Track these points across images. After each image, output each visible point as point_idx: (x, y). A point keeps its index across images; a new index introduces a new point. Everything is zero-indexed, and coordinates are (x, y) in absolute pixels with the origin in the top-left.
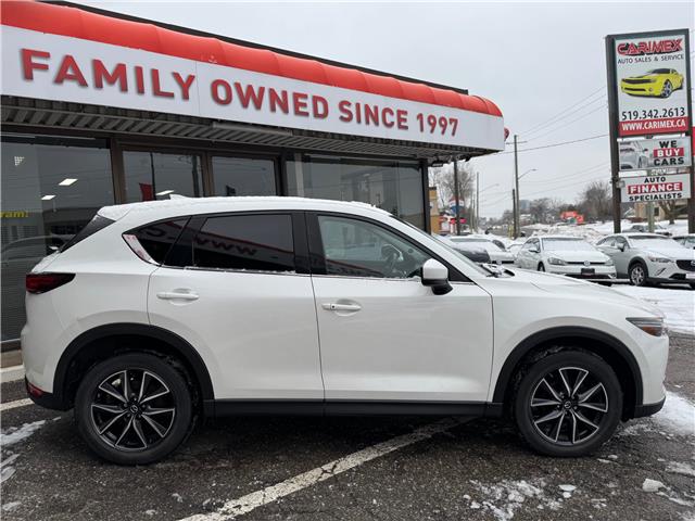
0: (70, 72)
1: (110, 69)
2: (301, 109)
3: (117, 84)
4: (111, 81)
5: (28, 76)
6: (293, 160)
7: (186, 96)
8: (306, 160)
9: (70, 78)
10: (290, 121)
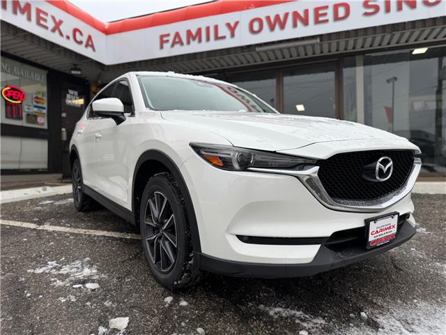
0: (177, 40)
1: (194, 33)
2: (321, 19)
3: (197, 40)
4: (194, 39)
5: (162, 47)
6: (354, 65)
7: (233, 35)
8: (368, 62)
9: (177, 43)
10: (313, 30)
